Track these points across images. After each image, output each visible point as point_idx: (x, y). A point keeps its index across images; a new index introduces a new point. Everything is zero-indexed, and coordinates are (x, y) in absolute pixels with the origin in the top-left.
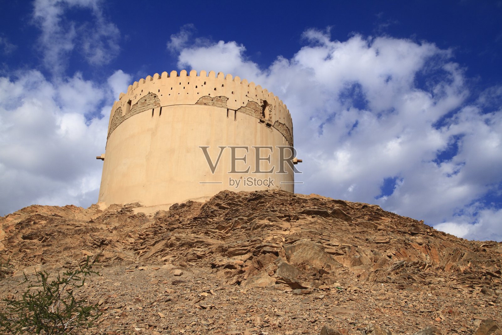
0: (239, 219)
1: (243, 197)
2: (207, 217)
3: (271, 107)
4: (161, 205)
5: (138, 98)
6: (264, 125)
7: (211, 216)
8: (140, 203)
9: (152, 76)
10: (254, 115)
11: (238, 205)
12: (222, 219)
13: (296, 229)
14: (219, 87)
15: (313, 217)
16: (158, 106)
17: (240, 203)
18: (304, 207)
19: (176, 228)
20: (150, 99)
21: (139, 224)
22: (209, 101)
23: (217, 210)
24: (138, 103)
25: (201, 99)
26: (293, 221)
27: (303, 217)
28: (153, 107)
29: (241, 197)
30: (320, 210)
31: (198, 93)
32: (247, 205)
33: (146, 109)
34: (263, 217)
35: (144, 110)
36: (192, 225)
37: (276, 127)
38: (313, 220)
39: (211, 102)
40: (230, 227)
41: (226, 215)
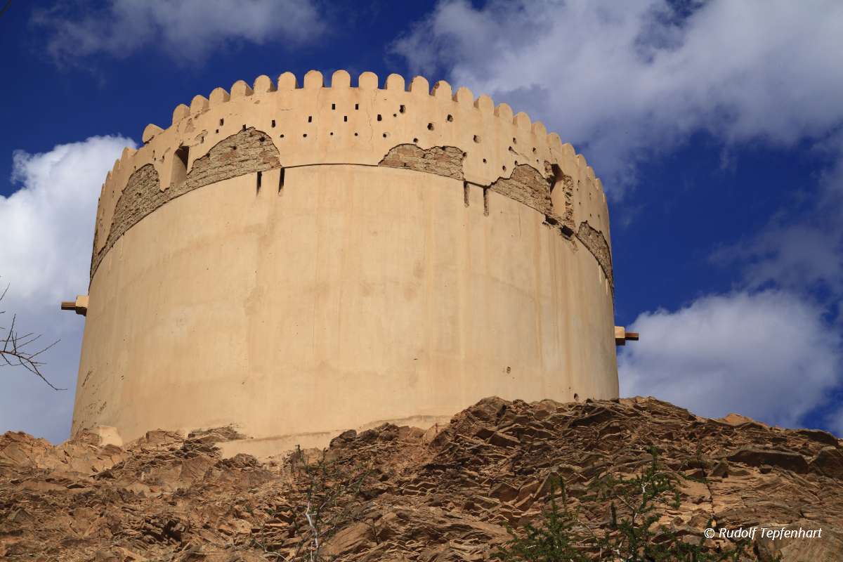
0: (561, 470)
1: (554, 413)
2: (462, 465)
3: (569, 183)
4: (300, 435)
5: (211, 140)
6: (555, 230)
7: (474, 462)
8: (235, 430)
9: (251, 83)
10: (531, 202)
11: (542, 435)
12: (504, 470)
13: (726, 498)
14: (440, 122)
15: (763, 472)
16: (273, 164)
17: (549, 431)
18: (731, 445)
19: (382, 492)
20: (247, 145)
21: (246, 483)
22: (415, 159)
23: (487, 448)
24: (212, 153)
25: (394, 152)
26: (713, 478)
27: (738, 469)
28: (260, 167)
29: (548, 414)
30: (783, 453)
31: (385, 136)
32: (570, 435)
33: (236, 172)
34: (627, 466)
35: (231, 174)
36: (425, 485)
37: (583, 239)
38: (766, 478)
39: (421, 160)
40: (534, 492)
41: (516, 460)
